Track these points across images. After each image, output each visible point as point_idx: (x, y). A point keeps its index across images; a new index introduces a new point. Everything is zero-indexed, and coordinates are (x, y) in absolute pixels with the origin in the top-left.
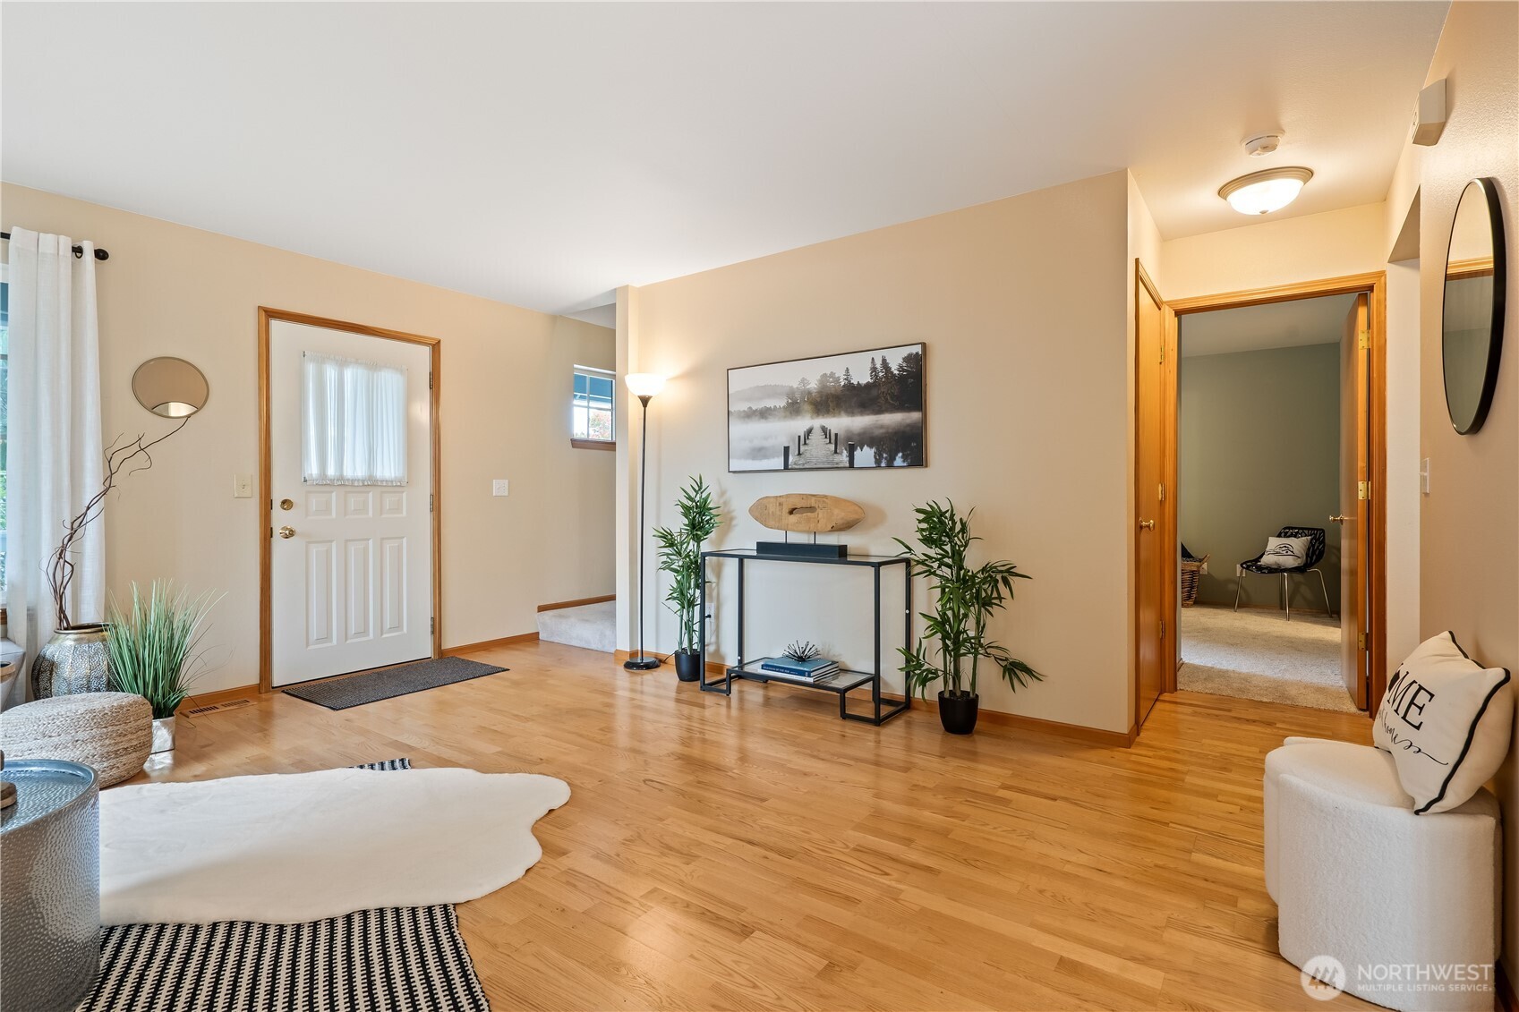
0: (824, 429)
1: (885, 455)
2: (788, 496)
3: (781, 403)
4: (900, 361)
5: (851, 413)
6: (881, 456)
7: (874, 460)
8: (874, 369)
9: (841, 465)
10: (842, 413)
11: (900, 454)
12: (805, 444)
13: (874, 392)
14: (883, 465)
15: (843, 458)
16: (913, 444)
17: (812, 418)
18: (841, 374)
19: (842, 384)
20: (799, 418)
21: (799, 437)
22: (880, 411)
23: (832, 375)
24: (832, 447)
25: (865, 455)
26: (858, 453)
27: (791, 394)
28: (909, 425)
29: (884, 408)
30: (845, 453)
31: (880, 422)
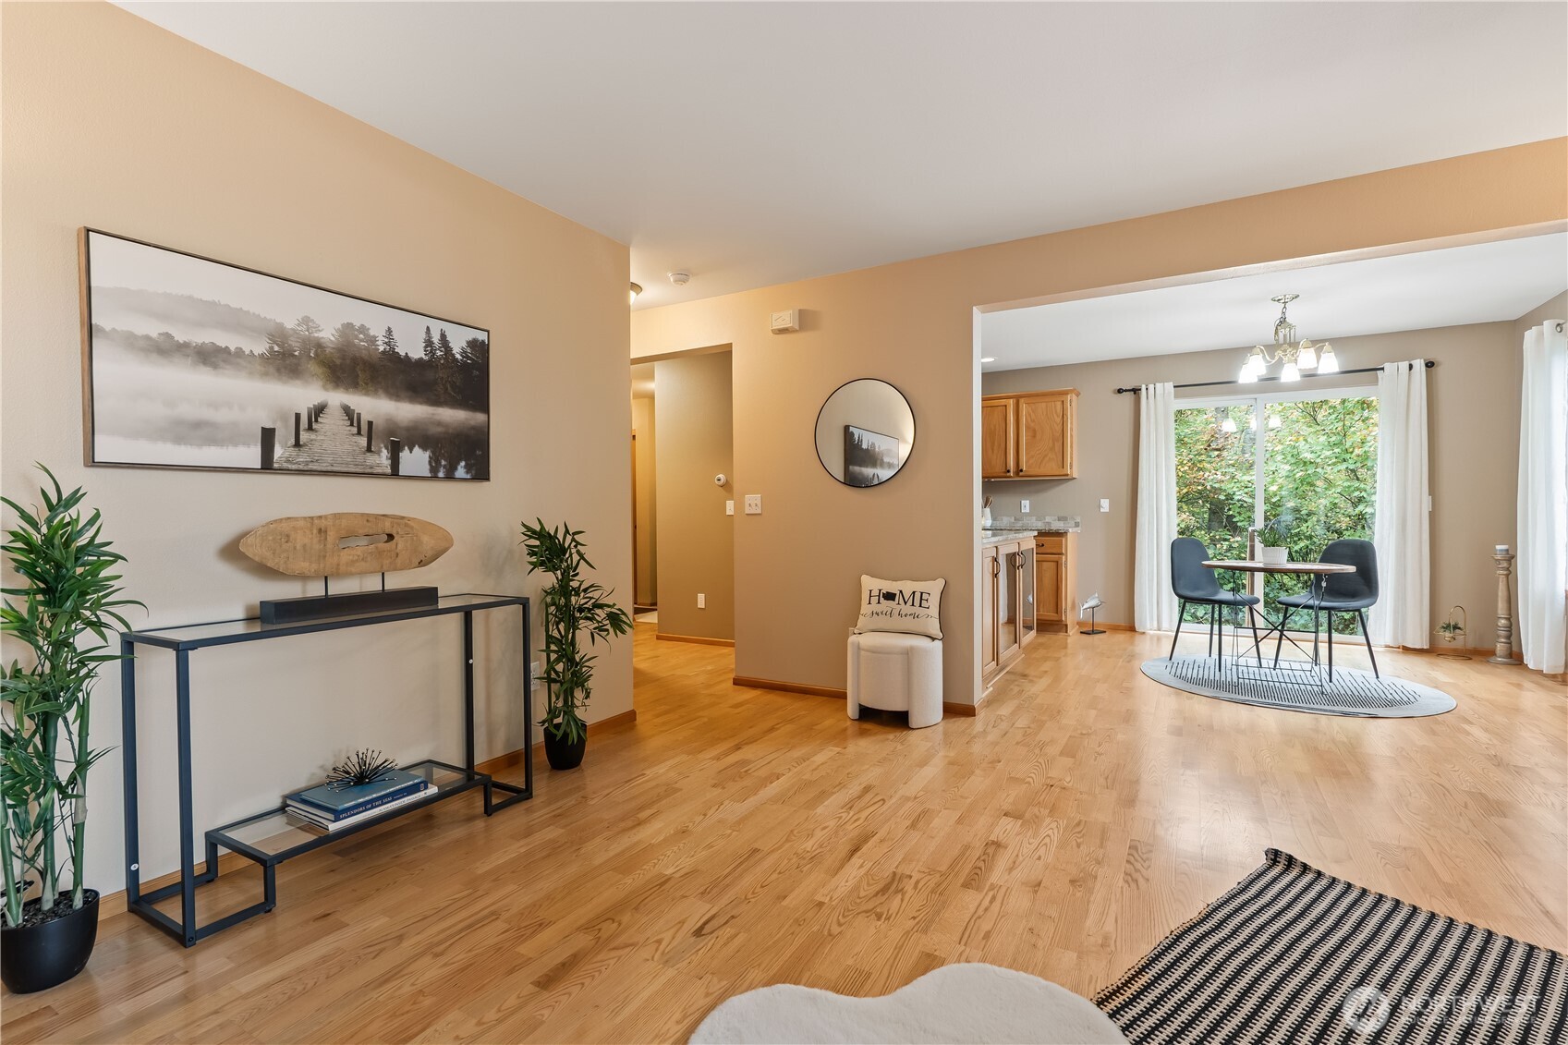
0: (348, 411)
1: (443, 462)
2: (337, 516)
3: (260, 347)
4: (464, 345)
5: (394, 394)
6: (438, 462)
7: (428, 467)
8: (429, 343)
9: (379, 470)
10: (380, 392)
11: (463, 464)
12: (310, 428)
13: (430, 375)
14: (441, 474)
15: (383, 460)
16: (478, 453)
17: (325, 388)
18: (378, 332)
19: (381, 348)
20: (298, 382)
21: (298, 416)
22: (436, 402)
23: (363, 329)
24: (363, 441)
25: (416, 460)
26: (405, 455)
27: (278, 335)
28: (473, 428)
29: (442, 400)
30: (385, 453)
31: (437, 417)
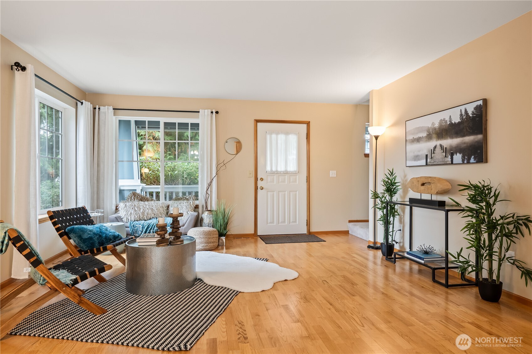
0: (441, 146)
1: (466, 157)
2: (421, 177)
3: (424, 134)
4: (473, 109)
5: (452, 137)
6: (464, 157)
7: (461, 160)
8: (461, 115)
9: (448, 163)
10: (448, 137)
11: (473, 157)
12: (434, 153)
13: (462, 126)
14: (465, 162)
15: (449, 159)
16: (479, 151)
17: (436, 141)
18: (447, 119)
19: (448, 123)
20: (431, 141)
21: (431, 150)
22: (464, 136)
23: (444, 119)
24: (444, 154)
25: (458, 158)
26: (455, 157)
27: (428, 131)
28: (477, 142)
29: (466, 134)
30: (449, 157)
31: (464, 141)
